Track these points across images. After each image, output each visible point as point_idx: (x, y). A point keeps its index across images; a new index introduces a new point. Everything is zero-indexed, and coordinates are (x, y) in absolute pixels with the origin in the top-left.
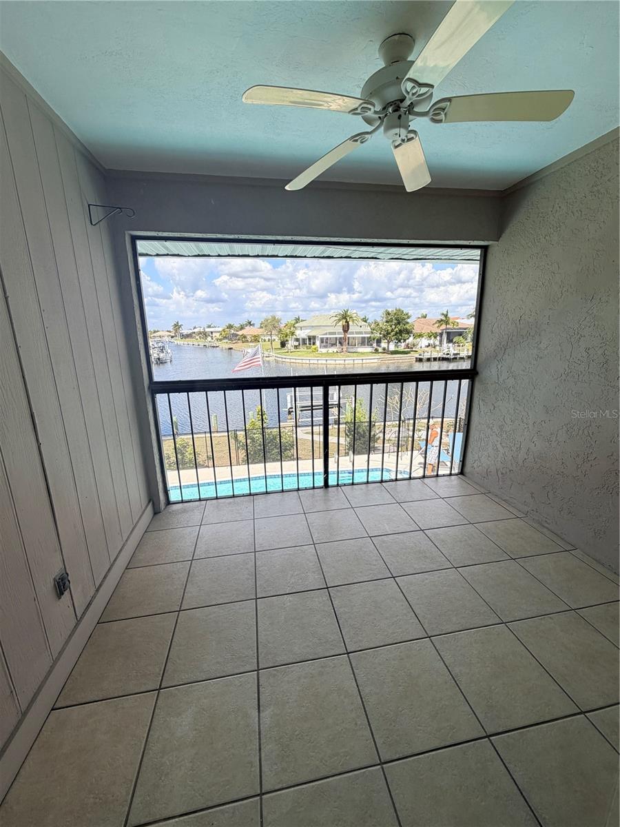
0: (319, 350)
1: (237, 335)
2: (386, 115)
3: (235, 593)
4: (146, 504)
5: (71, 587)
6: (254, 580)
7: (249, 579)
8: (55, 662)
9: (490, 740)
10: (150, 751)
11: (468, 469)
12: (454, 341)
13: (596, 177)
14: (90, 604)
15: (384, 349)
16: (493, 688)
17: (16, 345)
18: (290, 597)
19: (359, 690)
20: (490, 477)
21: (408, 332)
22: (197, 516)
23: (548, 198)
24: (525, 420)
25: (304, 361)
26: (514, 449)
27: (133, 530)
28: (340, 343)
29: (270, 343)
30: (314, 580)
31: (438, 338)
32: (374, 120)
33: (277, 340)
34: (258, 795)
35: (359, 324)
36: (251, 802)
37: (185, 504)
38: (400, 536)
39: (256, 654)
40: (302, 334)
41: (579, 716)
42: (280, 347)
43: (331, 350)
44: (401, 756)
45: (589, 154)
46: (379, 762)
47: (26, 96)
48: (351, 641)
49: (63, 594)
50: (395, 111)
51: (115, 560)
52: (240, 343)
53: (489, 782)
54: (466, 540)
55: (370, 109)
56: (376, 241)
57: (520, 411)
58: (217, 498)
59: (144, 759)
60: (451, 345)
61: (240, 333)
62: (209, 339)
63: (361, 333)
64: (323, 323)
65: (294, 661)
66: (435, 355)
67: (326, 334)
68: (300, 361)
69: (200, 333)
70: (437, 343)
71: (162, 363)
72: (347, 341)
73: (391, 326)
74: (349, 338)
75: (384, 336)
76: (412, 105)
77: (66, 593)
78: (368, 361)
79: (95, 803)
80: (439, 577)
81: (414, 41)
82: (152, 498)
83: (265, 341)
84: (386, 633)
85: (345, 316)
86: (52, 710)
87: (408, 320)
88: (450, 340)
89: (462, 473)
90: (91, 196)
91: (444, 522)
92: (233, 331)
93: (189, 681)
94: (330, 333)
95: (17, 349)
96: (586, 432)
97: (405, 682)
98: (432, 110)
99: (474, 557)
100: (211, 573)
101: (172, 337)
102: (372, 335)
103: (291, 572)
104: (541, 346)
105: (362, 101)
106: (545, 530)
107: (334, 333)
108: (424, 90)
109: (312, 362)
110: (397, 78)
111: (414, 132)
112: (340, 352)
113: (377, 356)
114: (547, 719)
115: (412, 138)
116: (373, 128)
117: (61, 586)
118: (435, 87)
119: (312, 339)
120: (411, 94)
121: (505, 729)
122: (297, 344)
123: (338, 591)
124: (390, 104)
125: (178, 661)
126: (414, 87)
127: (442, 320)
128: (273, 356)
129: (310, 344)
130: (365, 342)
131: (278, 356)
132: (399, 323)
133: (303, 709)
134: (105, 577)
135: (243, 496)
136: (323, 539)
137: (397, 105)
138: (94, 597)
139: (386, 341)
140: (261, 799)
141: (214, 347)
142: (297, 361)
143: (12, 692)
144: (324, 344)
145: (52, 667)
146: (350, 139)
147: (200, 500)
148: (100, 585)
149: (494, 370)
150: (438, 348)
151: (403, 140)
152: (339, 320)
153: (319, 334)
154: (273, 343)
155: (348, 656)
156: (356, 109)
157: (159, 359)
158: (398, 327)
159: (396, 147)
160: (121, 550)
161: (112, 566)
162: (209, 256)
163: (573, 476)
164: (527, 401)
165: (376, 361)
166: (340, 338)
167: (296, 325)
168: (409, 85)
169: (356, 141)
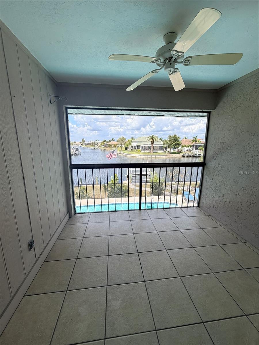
0: (141, 151)
1: (107, 144)
2: (166, 63)
3: (100, 252)
4: (66, 213)
5: (35, 247)
6: (108, 248)
7: (106, 247)
8: (27, 276)
9: (204, 324)
10: (61, 317)
11: (201, 205)
12: (199, 149)
13: (256, 85)
14: (42, 254)
15: (168, 151)
16: (206, 301)
17: (19, 151)
18: (122, 256)
19: (148, 298)
20: (210, 209)
21: (179, 145)
22: (86, 220)
23: (236, 93)
24: (225, 185)
25: (135, 156)
26: (221, 197)
27: (60, 224)
28: (150, 148)
29: (121, 148)
30: (132, 249)
31: (192, 147)
32: (161, 65)
33: (124, 147)
34: (104, 339)
35: (158, 141)
36: (101, 342)
37: (82, 214)
38: (170, 232)
39: (106, 279)
40: (134, 144)
41: (244, 317)
42: (125, 150)
43: (146, 151)
44: (165, 328)
45: (253, 75)
46: (155, 330)
47: (28, 57)
48: (146, 276)
49: (31, 249)
50: (169, 61)
51: (53, 236)
52: (109, 148)
53: (203, 343)
54: (199, 236)
55: (159, 61)
56: (163, 109)
57: (224, 181)
58: (95, 212)
59: (59, 319)
60: (197, 150)
61: (109, 144)
62: (96, 146)
63: (159, 145)
64: (143, 140)
65: (122, 283)
66: (190, 154)
67: (144, 145)
68: (133, 156)
69: (93, 143)
70: (192, 149)
71: (77, 155)
72: (153, 148)
73: (172, 142)
74: (154, 146)
75: (169, 146)
76: (176, 59)
77: (33, 249)
78: (161, 156)
79: (38, 336)
80: (186, 251)
81: (177, 35)
82: (69, 211)
83: (119, 147)
84: (161, 274)
85: (152, 138)
86: (24, 296)
87: (179, 140)
88: (197, 149)
89: (198, 206)
90: (51, 93)
91: (189, 227)
92: (106, 143)
93: (79, 288)
94: (146, 145)
95: (20, 152)
96: (251, 191)
97: (169, 296)
98: (184, 61)
99: (202, 243)
100: (91, 243)
101: (82, 145)
102: (164, 146)
103: (123, 245)
104: (232, 154)
105: (155, 58)
106: (234, 233)
107: (148, 145)
108: (180, 54)
109: (138, 156)
110: (170, 49)
111: (177, 69)
112: (150, 152)
113: (165, 154)
114: (229, 317)
115: (177, 71)
116: (160, 68)
117: (31, 245)
118: (185, 53)
119: (138, 147)
120: (175, 55)
121: (211, 320)
122: (132, 148)
123: (143, 254)
124: (167, 59)
125: (75, 280)
126: (176, 53)
127: (193, 140)
128: (122, 153)
129: (137, 149)
130: (161, 148)
131: (124, 153)
132: (175, 141)
133: (125, 304)
134: (48, 243)
135: (106, 212)
136: (137, 232)
137: (170, 59)
138: (43, 251)
139: (169, 148)
140: (105, 341)
141: (98, 149)
142: (132, 156)
143: (9, 287)
144: (143, 149)
145: (25, 279)
146: (151, 72)
147: (88, 213)
148: (46, 246)
149: (213, 163)
150: (191, 152)
151: (173, 72)
152: (150, 139)
153: (141, 144)
154: (122, 148)
155: (145, 283)
156: (153, 61)
157: (76, 153)
158: (175, 143)
159: (170, 74)
160: (55, 232)
161: (51, 238)
162: (96, 114)
163: (246, 210)
164: (226, 177)
165: (165, 156)
166: (150, 147)
167: (132, 141)
168: (174, 52)
169: (154, 72)
